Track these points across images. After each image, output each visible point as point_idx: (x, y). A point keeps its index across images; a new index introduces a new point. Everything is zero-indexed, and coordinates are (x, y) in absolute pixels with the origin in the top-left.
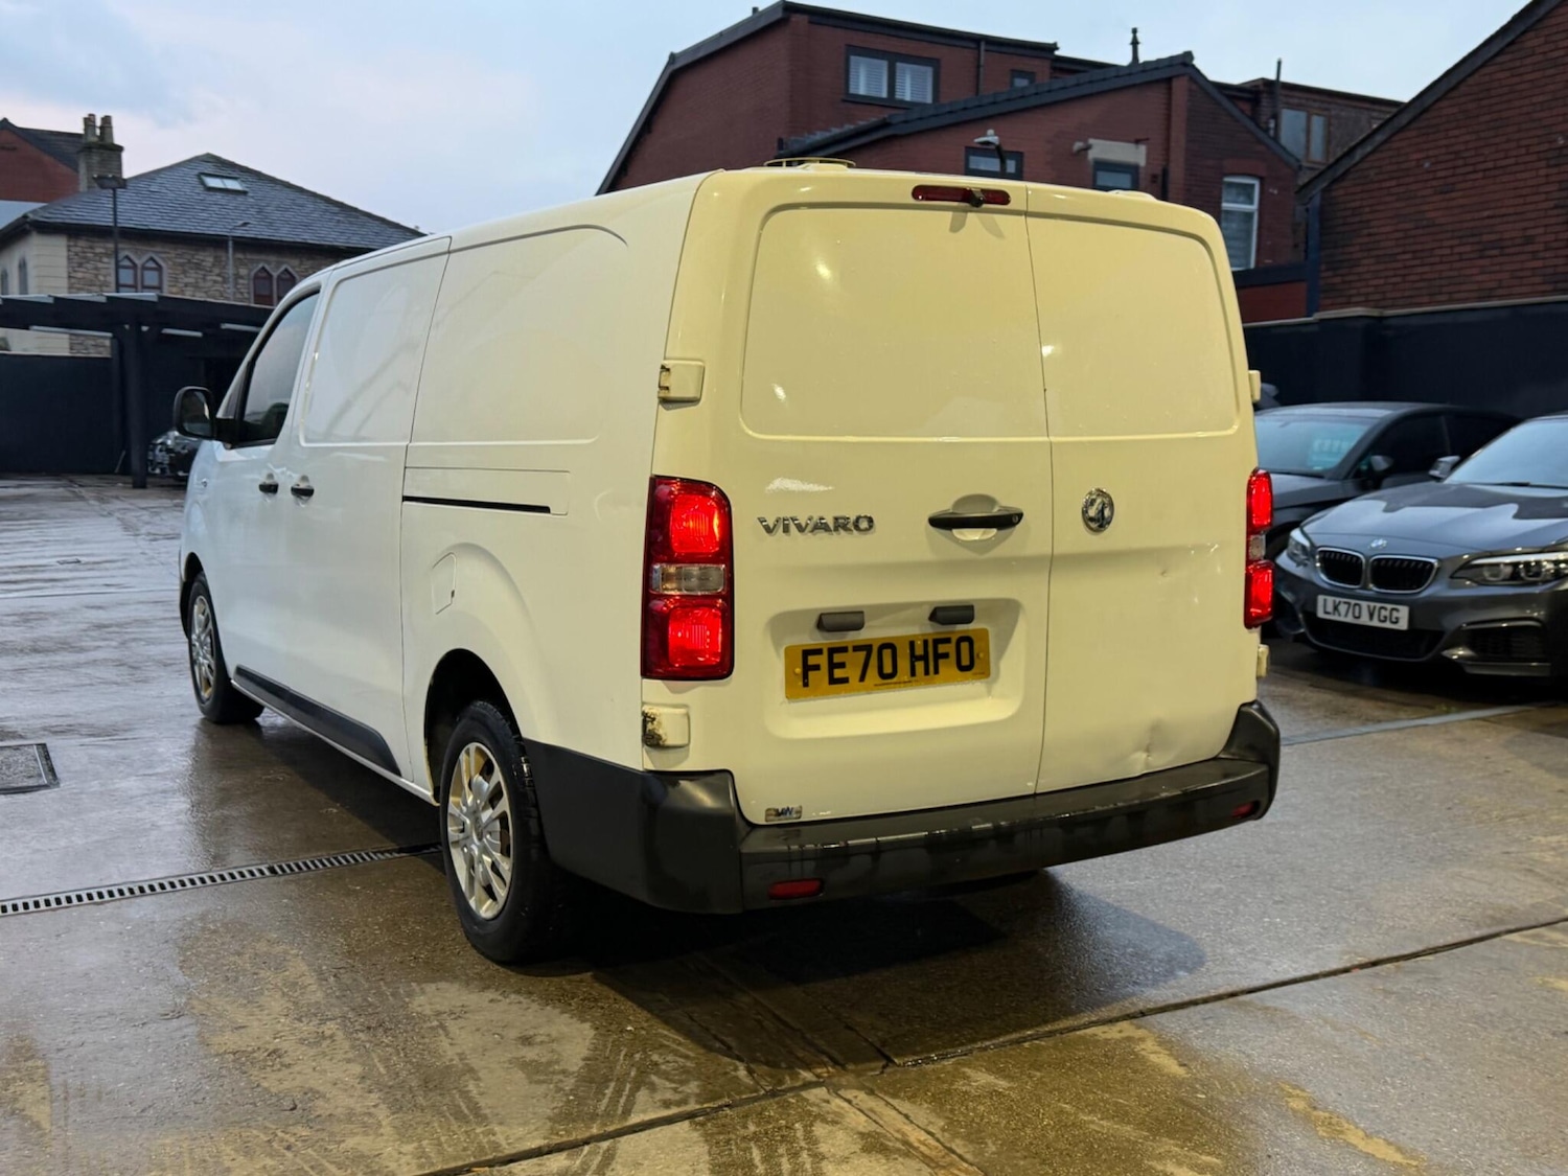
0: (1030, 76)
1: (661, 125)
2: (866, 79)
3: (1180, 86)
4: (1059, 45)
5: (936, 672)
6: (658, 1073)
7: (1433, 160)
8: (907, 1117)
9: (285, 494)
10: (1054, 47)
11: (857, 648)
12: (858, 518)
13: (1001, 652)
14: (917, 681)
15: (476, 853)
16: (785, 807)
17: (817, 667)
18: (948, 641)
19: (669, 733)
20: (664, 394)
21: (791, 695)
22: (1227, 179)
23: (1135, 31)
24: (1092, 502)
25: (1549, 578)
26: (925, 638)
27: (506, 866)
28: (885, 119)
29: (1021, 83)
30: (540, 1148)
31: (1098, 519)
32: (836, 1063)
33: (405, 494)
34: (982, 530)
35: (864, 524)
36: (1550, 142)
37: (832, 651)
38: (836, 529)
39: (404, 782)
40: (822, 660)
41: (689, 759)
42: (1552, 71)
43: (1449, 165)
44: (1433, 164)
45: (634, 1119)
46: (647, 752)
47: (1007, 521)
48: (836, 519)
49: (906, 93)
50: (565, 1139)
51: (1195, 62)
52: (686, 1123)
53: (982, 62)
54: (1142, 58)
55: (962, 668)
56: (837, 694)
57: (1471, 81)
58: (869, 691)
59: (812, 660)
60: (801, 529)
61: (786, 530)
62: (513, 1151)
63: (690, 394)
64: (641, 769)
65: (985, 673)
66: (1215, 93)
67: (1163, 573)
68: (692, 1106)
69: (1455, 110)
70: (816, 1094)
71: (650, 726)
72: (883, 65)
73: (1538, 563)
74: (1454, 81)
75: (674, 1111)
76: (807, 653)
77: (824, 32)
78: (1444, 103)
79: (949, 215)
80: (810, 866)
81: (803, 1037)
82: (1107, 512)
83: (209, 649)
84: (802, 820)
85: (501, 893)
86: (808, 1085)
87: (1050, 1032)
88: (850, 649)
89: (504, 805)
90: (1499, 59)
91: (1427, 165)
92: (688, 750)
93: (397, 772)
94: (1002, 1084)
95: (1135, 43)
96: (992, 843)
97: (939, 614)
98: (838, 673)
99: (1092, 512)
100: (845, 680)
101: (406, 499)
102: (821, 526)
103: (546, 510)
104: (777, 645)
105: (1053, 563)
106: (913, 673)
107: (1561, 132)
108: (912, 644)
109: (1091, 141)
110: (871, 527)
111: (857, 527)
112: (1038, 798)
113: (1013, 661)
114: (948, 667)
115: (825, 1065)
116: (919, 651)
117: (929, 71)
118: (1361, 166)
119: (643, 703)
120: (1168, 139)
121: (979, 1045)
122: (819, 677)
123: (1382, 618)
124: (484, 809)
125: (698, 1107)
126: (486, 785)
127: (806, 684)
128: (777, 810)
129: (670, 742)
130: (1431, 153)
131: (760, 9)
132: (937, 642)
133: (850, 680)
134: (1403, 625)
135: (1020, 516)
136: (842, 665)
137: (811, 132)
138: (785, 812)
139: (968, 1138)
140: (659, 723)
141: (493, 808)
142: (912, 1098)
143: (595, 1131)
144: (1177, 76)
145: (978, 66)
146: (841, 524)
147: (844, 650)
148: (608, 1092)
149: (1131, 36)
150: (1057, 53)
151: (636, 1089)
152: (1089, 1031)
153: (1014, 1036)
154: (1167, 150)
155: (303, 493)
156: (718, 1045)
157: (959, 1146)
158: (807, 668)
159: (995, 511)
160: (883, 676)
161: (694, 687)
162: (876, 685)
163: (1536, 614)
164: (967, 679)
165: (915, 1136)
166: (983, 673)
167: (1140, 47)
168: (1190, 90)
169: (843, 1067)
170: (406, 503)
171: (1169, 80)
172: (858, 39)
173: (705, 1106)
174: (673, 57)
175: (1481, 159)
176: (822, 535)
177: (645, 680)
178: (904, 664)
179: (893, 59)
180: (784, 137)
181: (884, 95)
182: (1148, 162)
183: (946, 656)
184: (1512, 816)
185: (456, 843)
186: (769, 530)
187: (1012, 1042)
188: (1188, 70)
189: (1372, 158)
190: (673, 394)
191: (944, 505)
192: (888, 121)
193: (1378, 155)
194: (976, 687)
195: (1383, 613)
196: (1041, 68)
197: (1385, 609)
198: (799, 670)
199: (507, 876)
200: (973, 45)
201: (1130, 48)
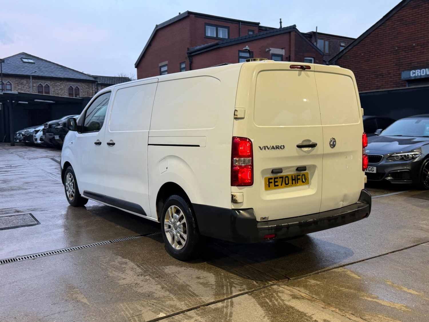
0: (253, 31)
1: (154, 44)
2: (210, 32)
3: (293, 34)
4: (260, 23)
5: (298, 183)
6: (234, 284)
7: (364, 53)
8: (299, 291)
9: (104, 145)
10: (259, 23)
11: (280, 178)
12: (281, 146)
13: (312, 178)
14: (293, 185)
15: (175, 233)
16: (265, 217)
17: (271, 182)
18: (300, 175)
19: (239, 199)
20: (236, 117)
21: (266, 189)
22: (305, 58)
23: (281, 19)
24: (332, 141)
25: (411, 159)
26: (295, 175)
27: (185, 236)
28: (217, 43)
29: (251, 33)
30: (214, 302)
31: (333, 145)
32: (276, 280)
33: (149, 144)
34: (308, 148)
35: (282, 147)
36: (394, 49)
37: (275, 178)
38: (276, 148)
39: (148, 217)
40: (272, 181)
41: (243, 205)
42: (394, 30)
43: (368, 54)
44: (364, 54)
45: (234, 294)
46: (233, 204)
47: (313, 146)
48: (276, 146)
49: (221, 36)
50: (219, 299)
51: (296, 27)
52: (247, 295)
53: (240, 28)
54: (283, 27)
55: (303, 182)
56: (276, 189)
57: (373, 33)
58: (283, 188)
59: (271, 181)
60: (268, 149)
61: (265, 149)
62: (208, 303)
63: (242, 116)
64: (231, 208)
65: (308, 183)
66: (302, 35)
67: (346, 158)
68: (246, 291)
69: (369, 40)
70: (275, 287)
71: (234, 198)
72: (215, 28)
73: (408, 155)
74: (369, 33)
75: (242, 292)
76: (269, 179)
77: (200, 20)
78: (366, 38)
79: (297, 72)
80: (273, 231)
81: (266, 274)
82: (335, 143)
83: (73, 187)
84: (269, 220)
85: (184, 243)
86: (272, 285)
87: (324, 271)
88: (279, 178)
89: (184, 220)
90: (380, 27)
91: (362, 54)
92: (243, 203)
93: (146, 215)
94: (318, 283)
95: (281, 22)
96: (313, 224)
97: (299, 169)
98: (276, 184)
99: (332, 143)
100: (278, 185)
101: (149, 145)
102: (273, 148)
103: (199, 146)
104: (263, 177)
105: (323, 156)
106: (292, 183)
107: (397, 46)
108: (292, 176)
109: (271, 48)
110: (284, 148)
111: (281, 148)
112: (320, 213)
113: (315, 180)
114: (300, 182)
115: (274, 280)
116: (294, 178)
117: (226, 30)
118: (345, 55)
119: (231, 192)
120: (290, 48)
121: (308, 274)
122: (272, 185)
123: (369, 170)
124: (177, 222)
125: (248, 291)
126: (178, 216)
127: (269, 186)
128: (263, 218)
129: (239, 201)
130: (363, 51)
131: (181, 13)
132: (297, 176)
133: (279, 185)
134: (375, 172)
135: (317, 144)
136: (277, 182)
137: (196, 46)
138: (265, 218)
139: (315, 294)
140: (237, 197)
141: (180, 222)
142: (298, 286)
143: (225, 297)
144: (292, 31)
145: (240, 29)
146: (277, 147)
147: (277, 178)
148: (225, 288)
149: (280, 21)
150: (260, 25)
151: (231, 287)
152: (334, 270)
153: (316, 272)
154: (290, 51)
155: (111, 144)
156: (246, 277)
157: (314, 296)
158: (269, 183)
159: (311, 143)
160: (286, 184)
161: (245, 188)
162: (285, 186)
163: (408, 168)
164: (304, 185)
165: (303, 295)
166: (307, 183)
167: (282, 23)
168: (295, 35)
169: (278, 280)
170: (149, 146)
171: (290, 32)
172: (207, 21)
173: (250, 290)
174: (157, 26)
175: (376, 53)
176: (273, 150)
177: (232, 187)
178: (290, 181)
179: (217, 26)
180: (189, 47)
181: (215, 36)
182: (285, 54)
183: (299, 179)
184: (412, 217)
185: (168, 231)
186: (261, 149)
187: (316, 273)
188: (295, 29)
189: (348, 53)
190: (238, 116)
191: (299, 142)
192: (218, 43)
193: (349, 52)
194: (306, 186)
195: (370, 169)
196: (256, 29)
197: (370, 168)
198: (268, 183)
199: (186, 239)
200: (238, 23)
201: (280, 24)
